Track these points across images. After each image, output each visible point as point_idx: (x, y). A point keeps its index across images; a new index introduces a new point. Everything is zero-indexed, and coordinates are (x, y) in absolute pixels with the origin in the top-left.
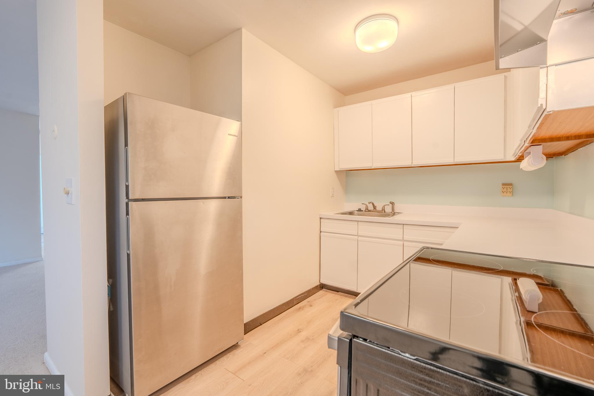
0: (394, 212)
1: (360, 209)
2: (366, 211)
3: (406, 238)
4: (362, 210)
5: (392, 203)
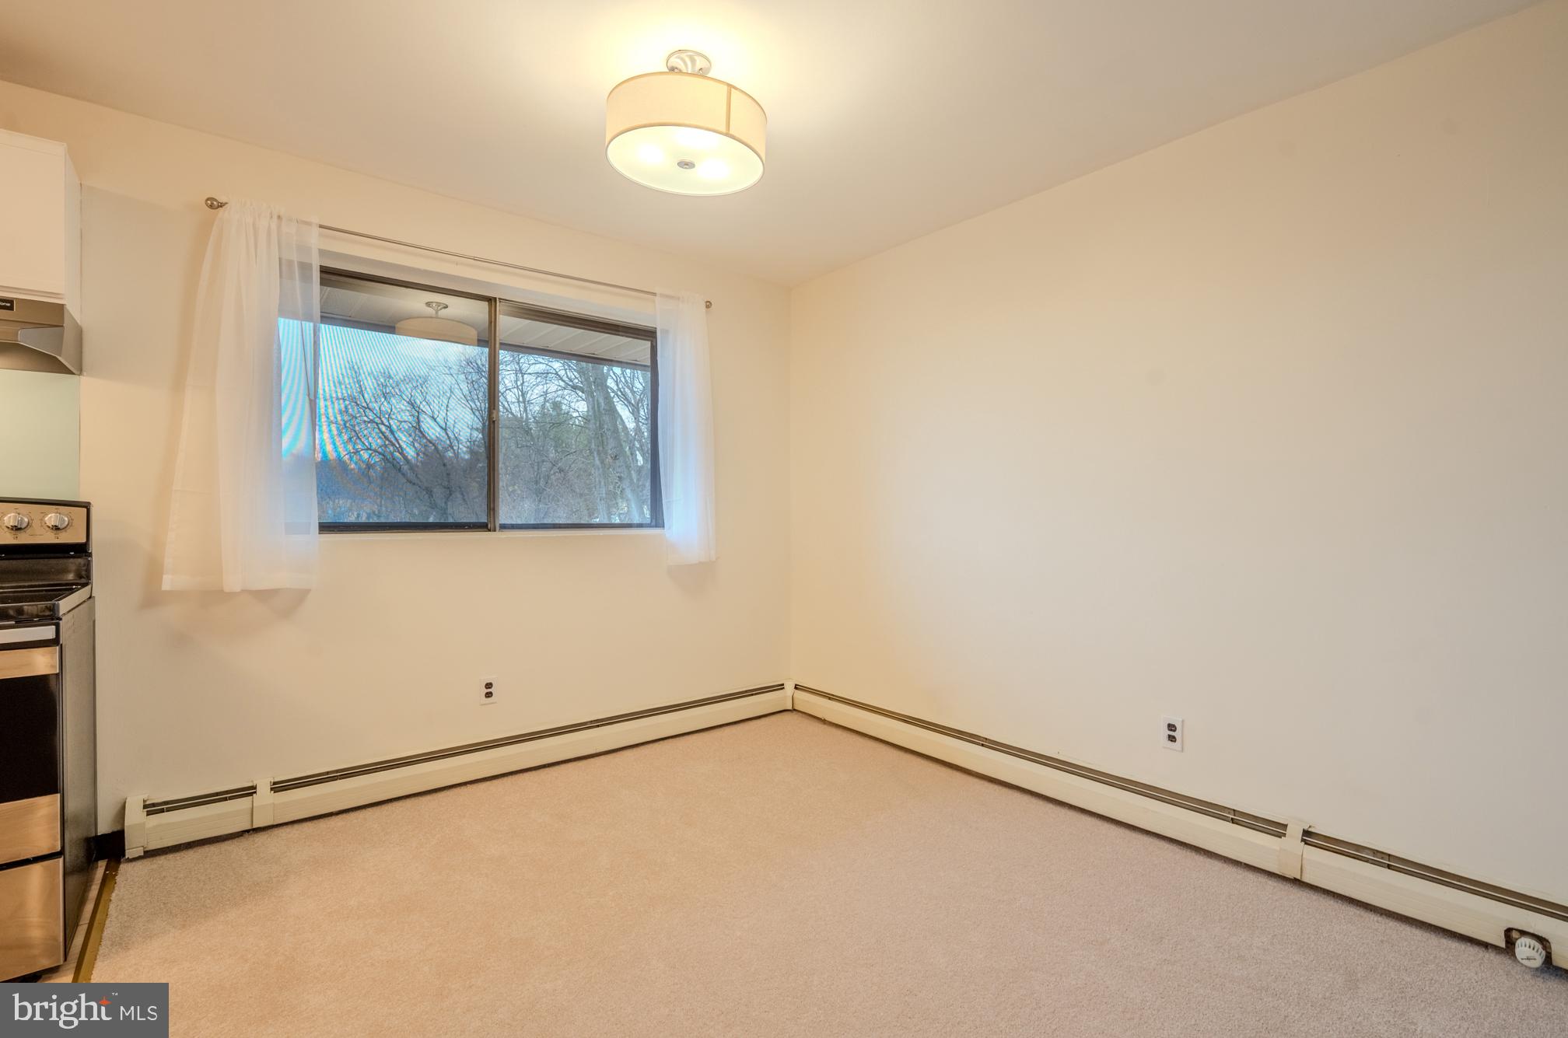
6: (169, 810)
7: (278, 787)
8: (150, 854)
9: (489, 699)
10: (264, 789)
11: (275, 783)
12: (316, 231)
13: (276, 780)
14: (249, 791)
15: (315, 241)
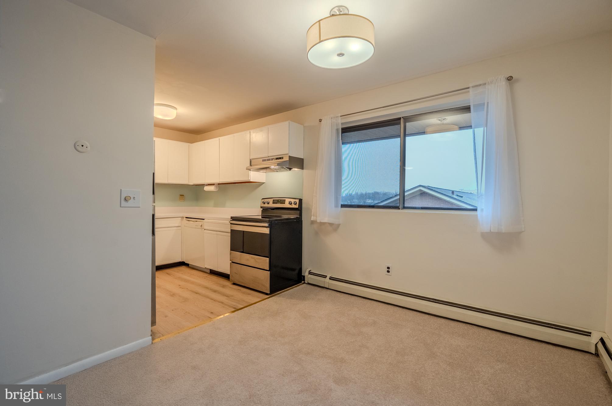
6: (313, 275)
7: (331, 278)
8: (309, 284)
9: (388, 273)
10: (328, 277)
11: (331, 277)
12: (340, 118)
13: (332, 276)
14: (325, 277)
15: (340, 121)
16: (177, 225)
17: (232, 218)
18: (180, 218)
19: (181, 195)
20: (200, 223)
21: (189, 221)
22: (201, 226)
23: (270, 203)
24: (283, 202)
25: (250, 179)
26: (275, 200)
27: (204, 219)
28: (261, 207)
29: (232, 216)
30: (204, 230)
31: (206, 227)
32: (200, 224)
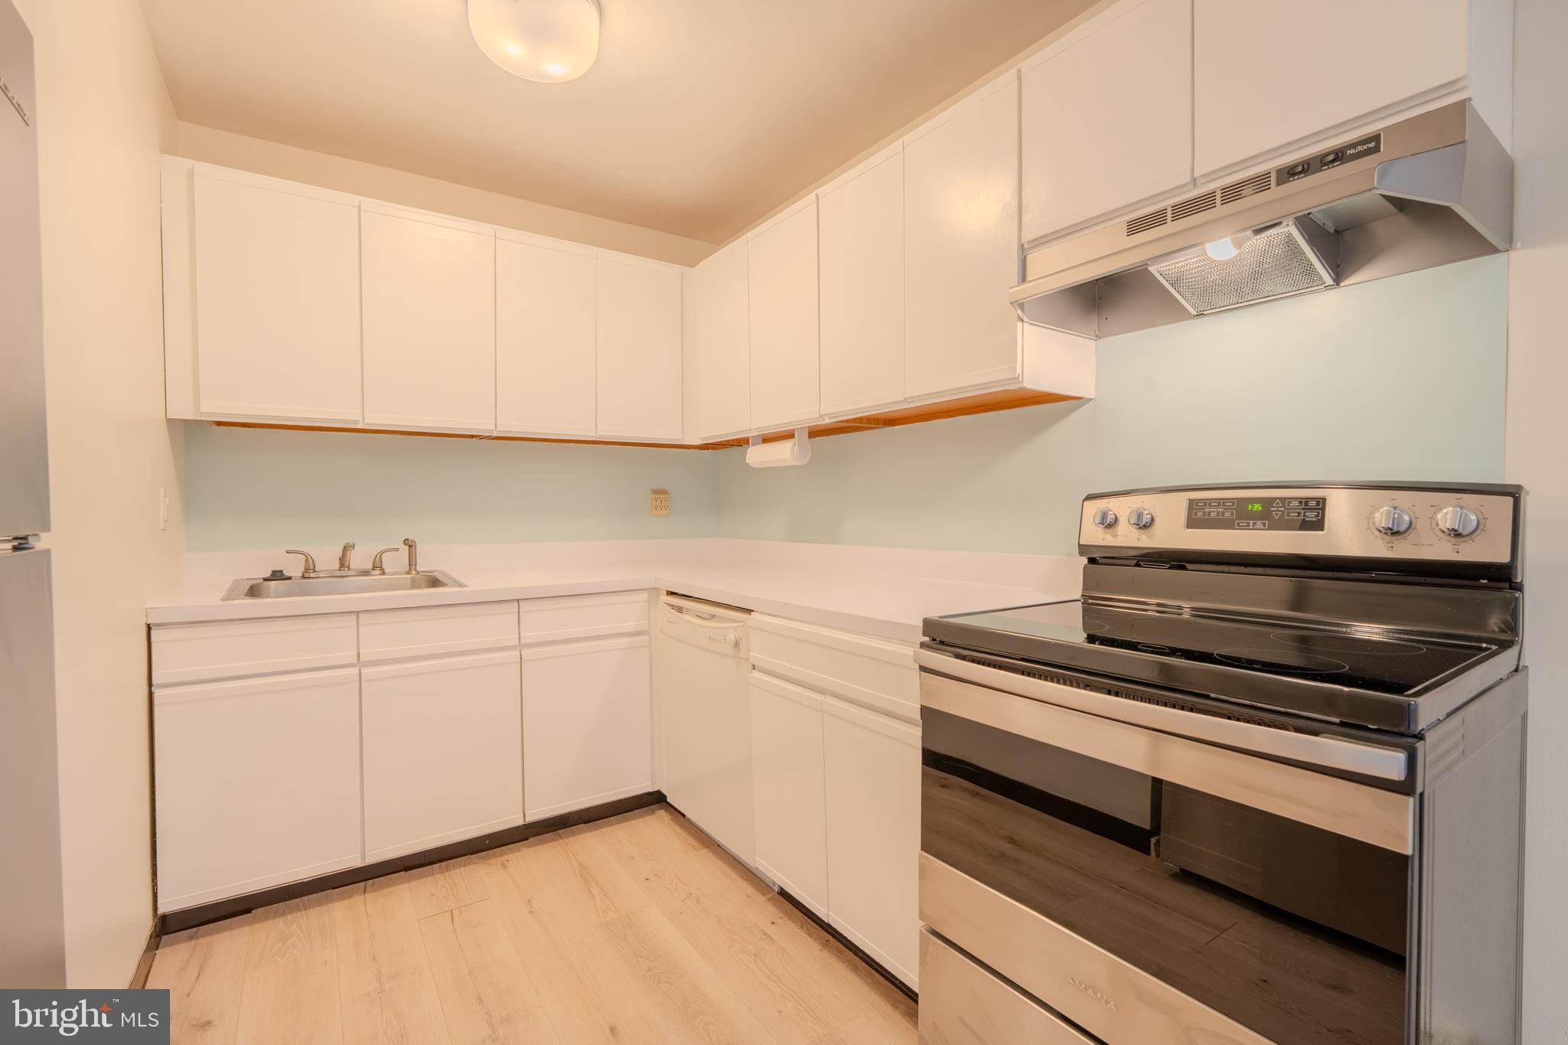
0: (415, 570)
1: (282, 571)
2: (307, 575)
3: (528, 636)
4: (287, 574)
5: (410, 544)
16: (629, 625)
17: (929, 626)
18: (644, 596)
19: (656, 492)
20: (729, 626)
21: (680, 610)
22: (737, 645)
23: (1157, 520)
24: (1312, 517)
25: (1019, 371)
26: (1207, 502)
27: (749, 611)
28: (1083, 549)
29: (934, 614)
30: (751, 667)
31: (756, 656)
32: (732, 637)
